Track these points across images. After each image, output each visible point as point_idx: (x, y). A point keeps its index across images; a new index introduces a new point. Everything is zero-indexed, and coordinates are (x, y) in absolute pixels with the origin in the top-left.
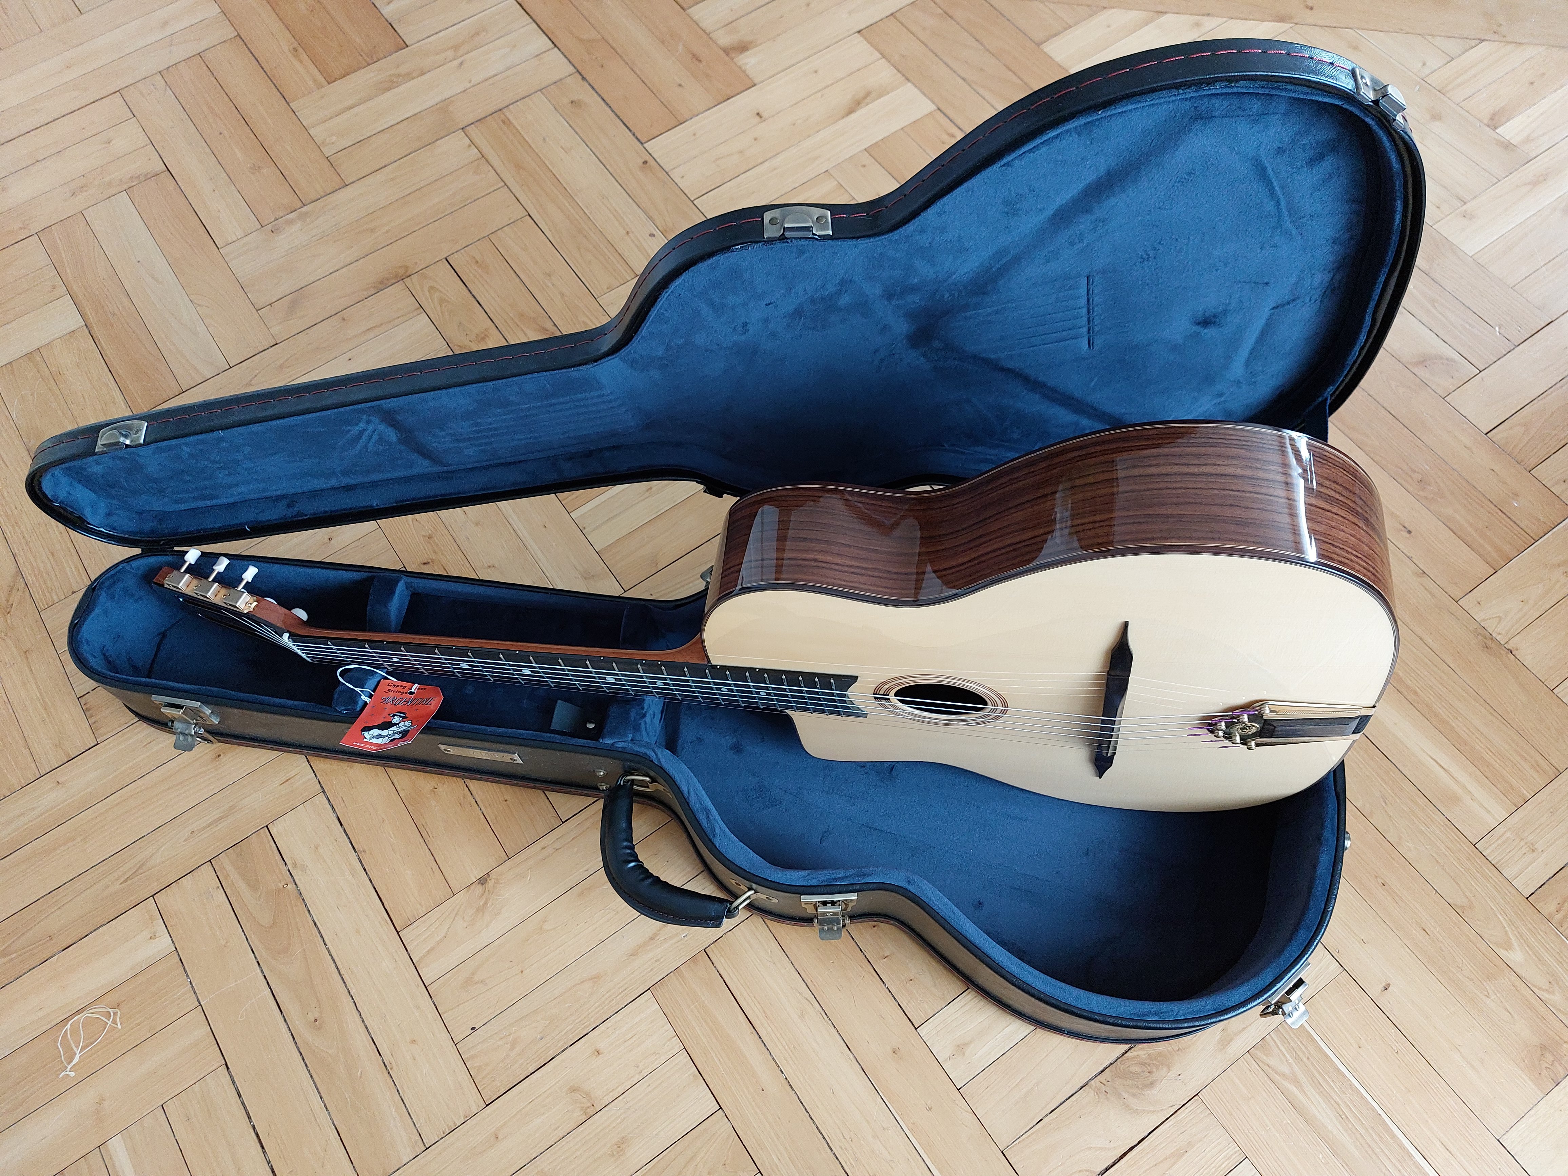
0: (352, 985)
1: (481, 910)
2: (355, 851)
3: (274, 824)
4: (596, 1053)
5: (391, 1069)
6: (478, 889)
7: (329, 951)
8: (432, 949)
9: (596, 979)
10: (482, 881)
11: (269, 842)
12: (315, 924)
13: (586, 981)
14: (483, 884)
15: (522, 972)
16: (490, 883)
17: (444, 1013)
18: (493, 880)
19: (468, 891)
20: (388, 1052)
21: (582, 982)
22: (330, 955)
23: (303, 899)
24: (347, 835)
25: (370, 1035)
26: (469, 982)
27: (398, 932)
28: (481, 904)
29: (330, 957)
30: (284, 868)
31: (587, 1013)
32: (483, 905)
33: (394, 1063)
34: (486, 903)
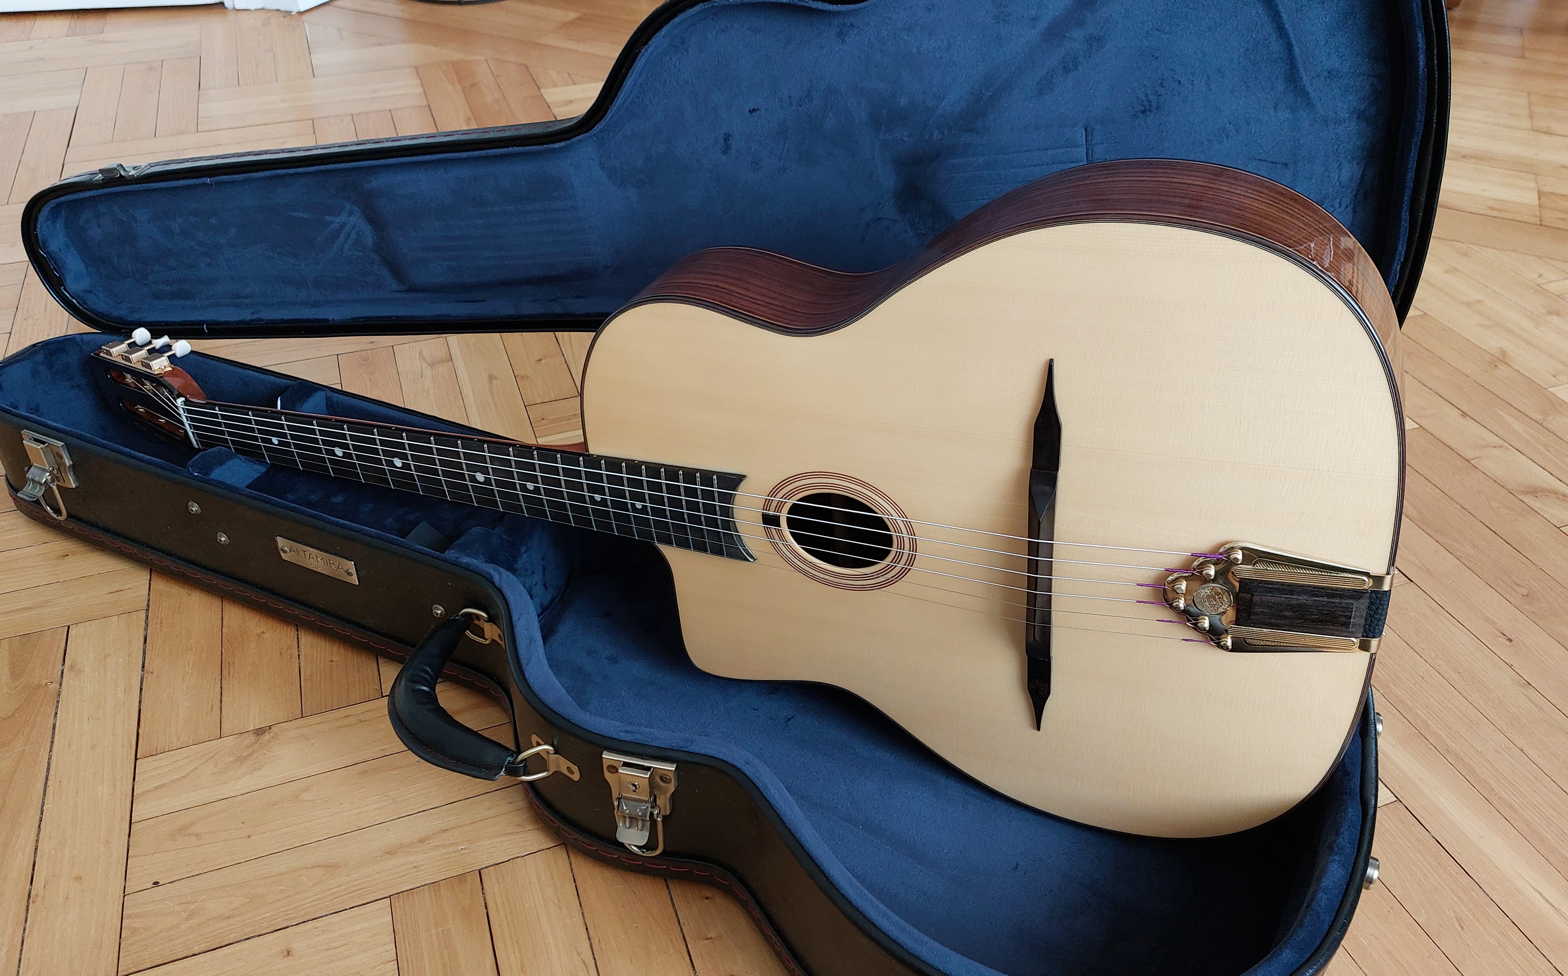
0: (51, 799)
1: (241, 760)
2: (143, 671)
3: (77, 626)
4: (286, 953)
5: (33, 902)
6: (252, 738)
7: (50, 759)
8: (162, 786)
9: (332, 868)
10: (259, 732)
11: (61, 639)
12: (54, 728)
13: (318, 866)
14: (258, 735)
15: (249, 837)
16: (267, 736)
17: (134, 857)
18: (272, 734)
19: (238, 738)
20: (43, 883)
21: (312, 867)
22: (49, 763)
23: (58, 702)
24: (144, 654)
25: (35, 857)
26: (182, 831)
27: (136, 759)
28: (245, 754)
29: (46, 764)
30: (59, 667)
31: (300, 903)
32: (246, 756)
33: (41, 896)
34: (251, 755)
